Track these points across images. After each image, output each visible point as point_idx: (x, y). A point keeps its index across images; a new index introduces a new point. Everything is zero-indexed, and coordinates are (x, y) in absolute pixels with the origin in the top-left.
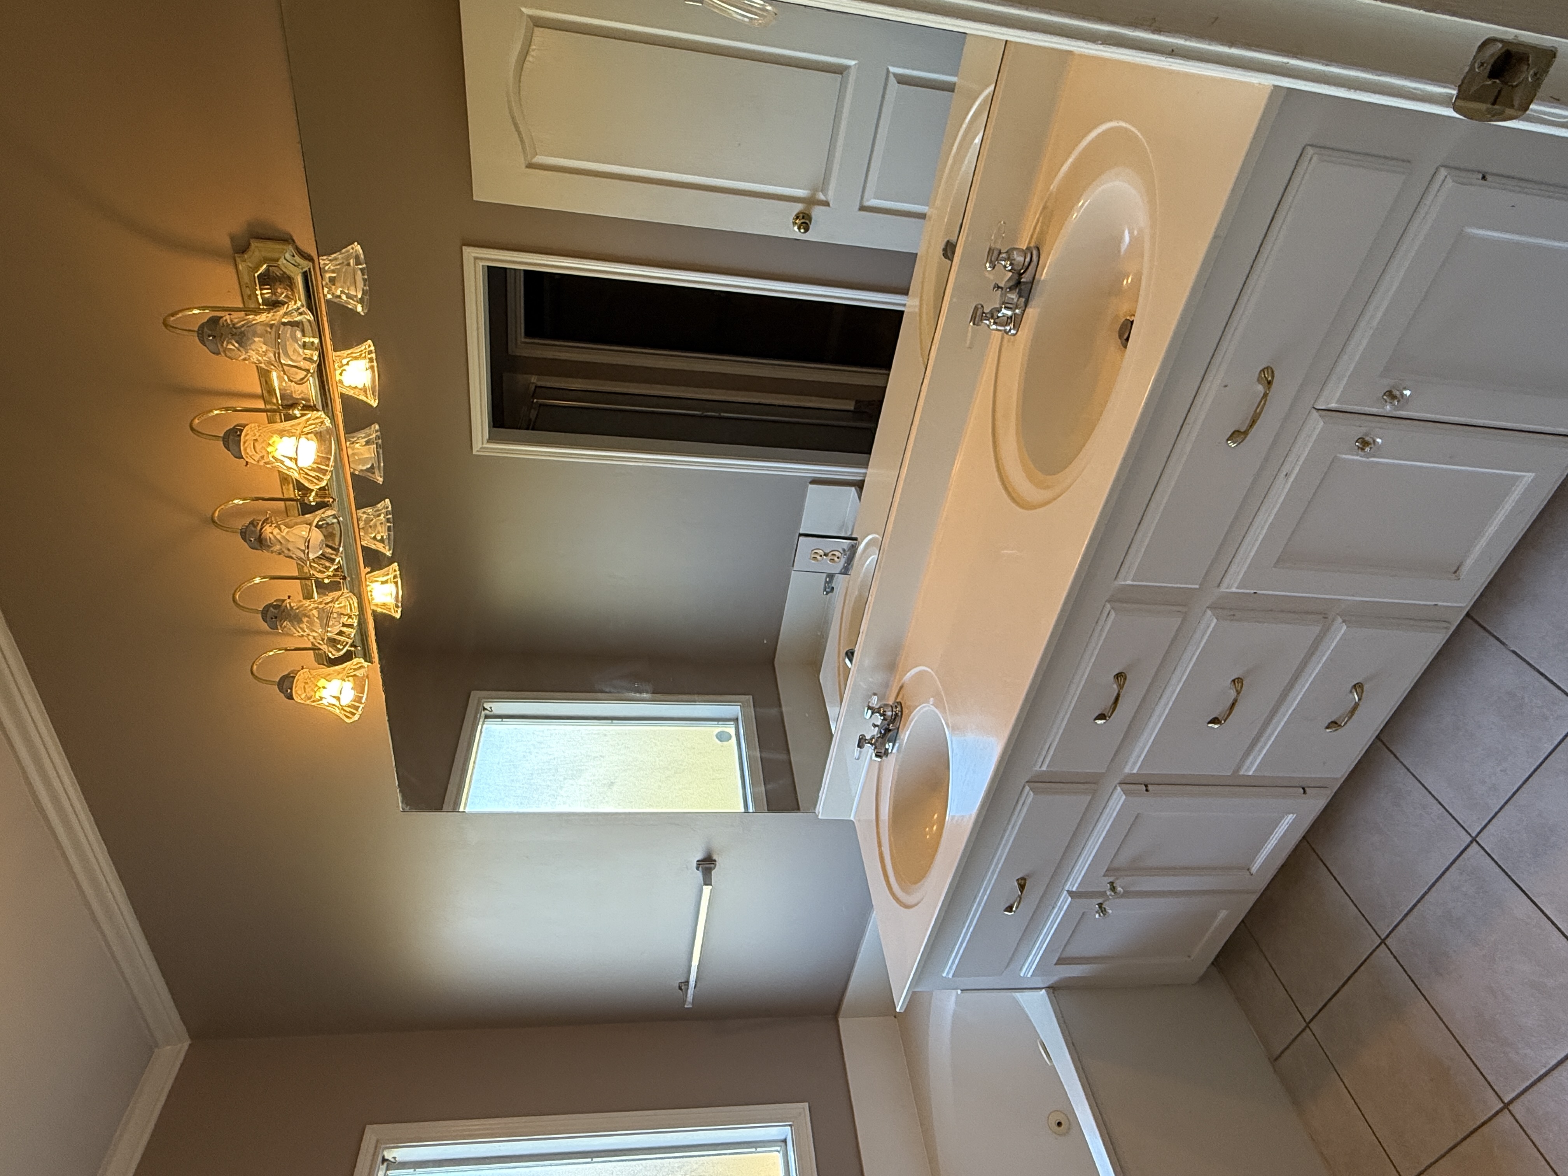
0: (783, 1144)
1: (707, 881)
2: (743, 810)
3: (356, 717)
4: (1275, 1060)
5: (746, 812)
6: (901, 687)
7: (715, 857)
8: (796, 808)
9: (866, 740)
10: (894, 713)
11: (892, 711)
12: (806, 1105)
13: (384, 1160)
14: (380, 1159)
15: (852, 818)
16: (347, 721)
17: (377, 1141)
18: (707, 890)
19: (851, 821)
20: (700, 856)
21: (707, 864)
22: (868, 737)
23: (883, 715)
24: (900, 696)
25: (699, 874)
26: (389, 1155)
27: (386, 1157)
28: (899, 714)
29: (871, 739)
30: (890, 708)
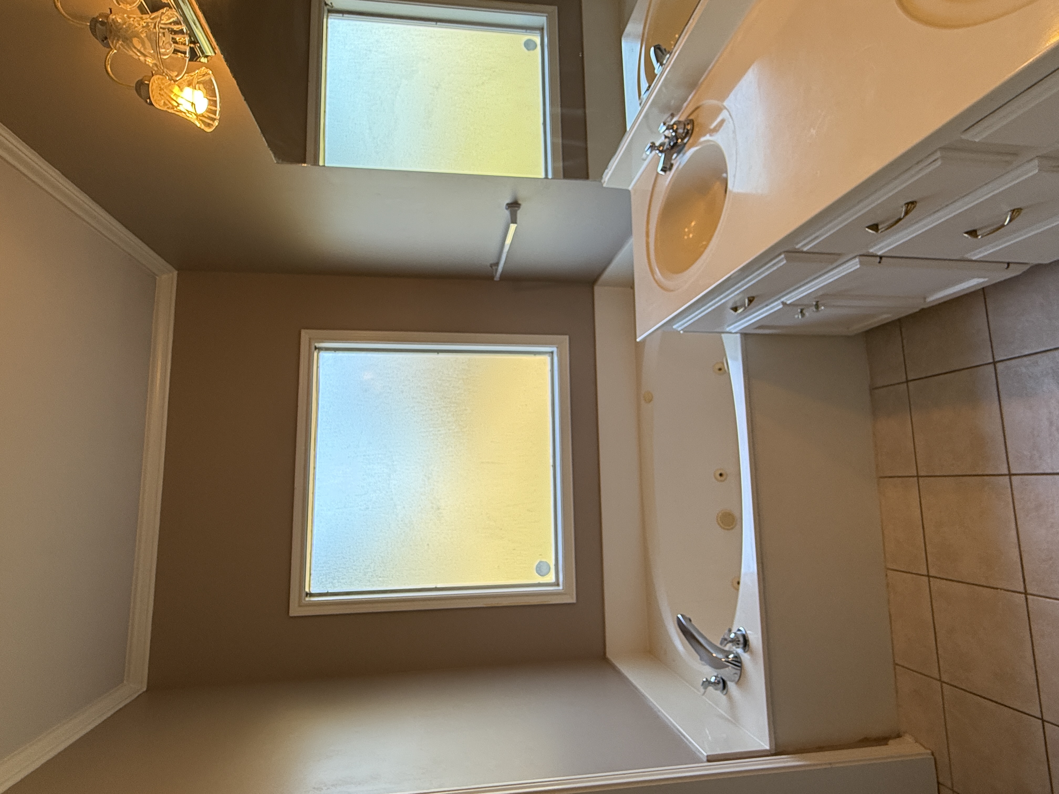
0: (551, 354)
1: (514, 221)
2: (543, 176)
3: (216, 123)
4: (873, 389)
5: (546, 177)
6: (697, 108)
7: (520, 202)
8: (586, 177)
9: (655, 147)
10: (686, 131)
11: (684, 129)
12: (567, 337)
13: (316, 348)
14: (313, 348)
15: (630, 188)
16: (209, 130)
17: (310, 339)
18: (513, 227)
19: (629, 191)
20: (508, 201)
21: (514, 206)
22: (657, 144)
23: (675, 131)
24: (695, 114)
25: (507, 213)
26: (318, 345)
27: (317, 346)
28: (690, 132)
29: (661, 145)
30: (683, 126)
